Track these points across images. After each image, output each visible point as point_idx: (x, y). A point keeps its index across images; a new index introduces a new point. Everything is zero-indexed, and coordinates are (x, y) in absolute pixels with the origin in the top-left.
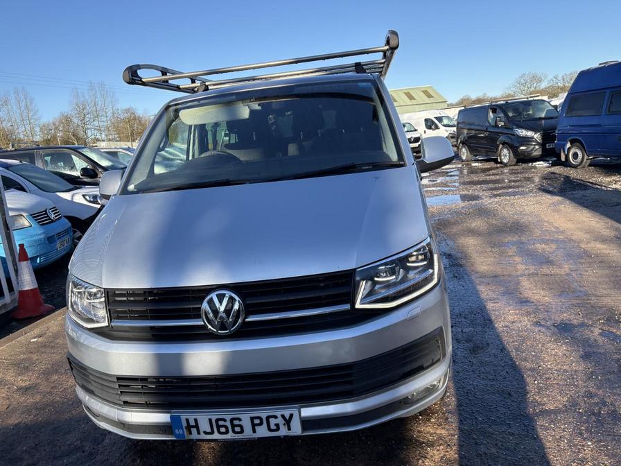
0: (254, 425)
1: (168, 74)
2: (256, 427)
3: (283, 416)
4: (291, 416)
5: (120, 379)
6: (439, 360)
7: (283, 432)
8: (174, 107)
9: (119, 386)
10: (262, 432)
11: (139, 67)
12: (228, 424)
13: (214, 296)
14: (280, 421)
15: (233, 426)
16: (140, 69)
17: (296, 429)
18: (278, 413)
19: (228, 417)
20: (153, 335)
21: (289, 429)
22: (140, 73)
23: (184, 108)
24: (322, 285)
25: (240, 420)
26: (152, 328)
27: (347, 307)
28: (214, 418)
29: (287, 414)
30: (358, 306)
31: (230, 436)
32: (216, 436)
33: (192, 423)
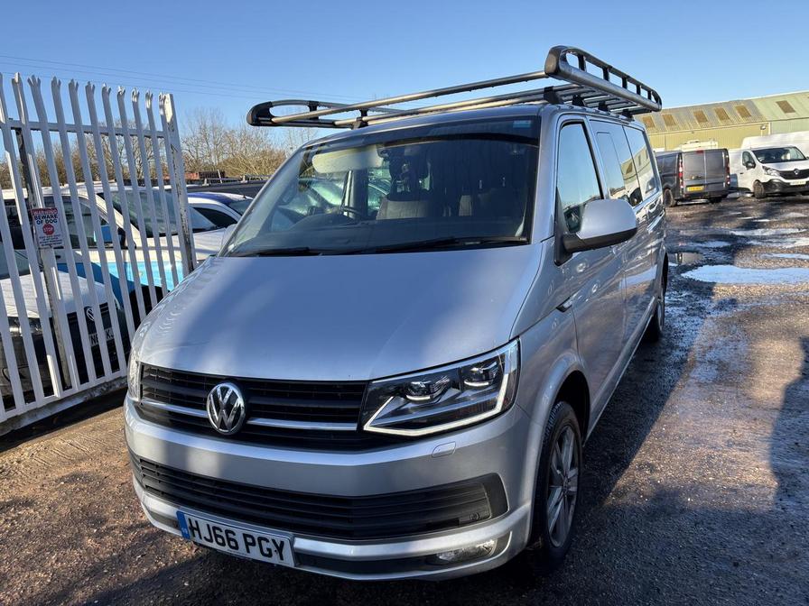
0: (247, 544)
1: (318, 108)
2: (250, 547)
3: (274, 541)
4: (282, 543)
5: (142, 460)
6: (485, 518)
7: (275, 560)
8: (305, 152)
9: (143, 468)
10: (255, 554)
11: (270, 105)
12: (223, 534)
13: (218, 388)
14: (271, 545)
15: (229, 540)
16: (272, 106)
17: (289, 561)
18: (270, 536)
19: (224, 528)
20: (171, 421)
21: (282, 558)
22: (272, 111)
23: (318, 153)
24: (339, 394)
25: (234, 534)
26: (171, 413)
27: (353, 427)
28: (212, 525)
29: (278, 539)
30: (367, 427)
31: (226, 549)
32: (214, 545)
33: (194, 525)
